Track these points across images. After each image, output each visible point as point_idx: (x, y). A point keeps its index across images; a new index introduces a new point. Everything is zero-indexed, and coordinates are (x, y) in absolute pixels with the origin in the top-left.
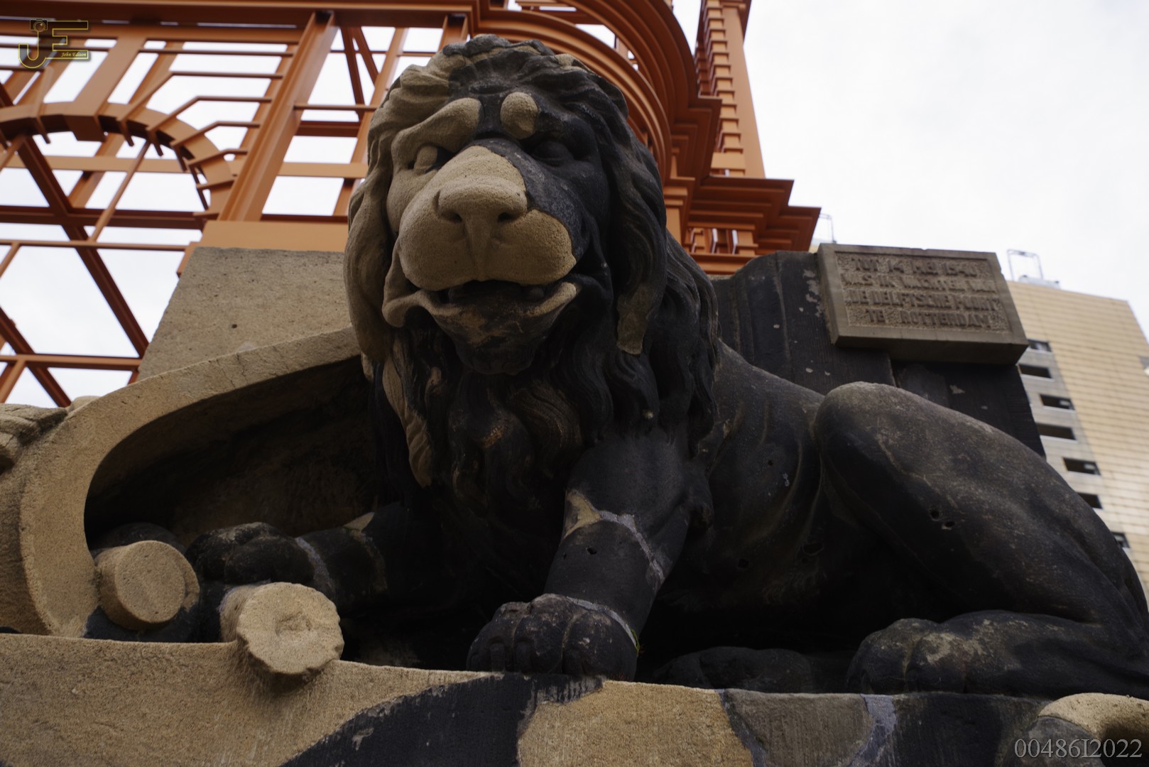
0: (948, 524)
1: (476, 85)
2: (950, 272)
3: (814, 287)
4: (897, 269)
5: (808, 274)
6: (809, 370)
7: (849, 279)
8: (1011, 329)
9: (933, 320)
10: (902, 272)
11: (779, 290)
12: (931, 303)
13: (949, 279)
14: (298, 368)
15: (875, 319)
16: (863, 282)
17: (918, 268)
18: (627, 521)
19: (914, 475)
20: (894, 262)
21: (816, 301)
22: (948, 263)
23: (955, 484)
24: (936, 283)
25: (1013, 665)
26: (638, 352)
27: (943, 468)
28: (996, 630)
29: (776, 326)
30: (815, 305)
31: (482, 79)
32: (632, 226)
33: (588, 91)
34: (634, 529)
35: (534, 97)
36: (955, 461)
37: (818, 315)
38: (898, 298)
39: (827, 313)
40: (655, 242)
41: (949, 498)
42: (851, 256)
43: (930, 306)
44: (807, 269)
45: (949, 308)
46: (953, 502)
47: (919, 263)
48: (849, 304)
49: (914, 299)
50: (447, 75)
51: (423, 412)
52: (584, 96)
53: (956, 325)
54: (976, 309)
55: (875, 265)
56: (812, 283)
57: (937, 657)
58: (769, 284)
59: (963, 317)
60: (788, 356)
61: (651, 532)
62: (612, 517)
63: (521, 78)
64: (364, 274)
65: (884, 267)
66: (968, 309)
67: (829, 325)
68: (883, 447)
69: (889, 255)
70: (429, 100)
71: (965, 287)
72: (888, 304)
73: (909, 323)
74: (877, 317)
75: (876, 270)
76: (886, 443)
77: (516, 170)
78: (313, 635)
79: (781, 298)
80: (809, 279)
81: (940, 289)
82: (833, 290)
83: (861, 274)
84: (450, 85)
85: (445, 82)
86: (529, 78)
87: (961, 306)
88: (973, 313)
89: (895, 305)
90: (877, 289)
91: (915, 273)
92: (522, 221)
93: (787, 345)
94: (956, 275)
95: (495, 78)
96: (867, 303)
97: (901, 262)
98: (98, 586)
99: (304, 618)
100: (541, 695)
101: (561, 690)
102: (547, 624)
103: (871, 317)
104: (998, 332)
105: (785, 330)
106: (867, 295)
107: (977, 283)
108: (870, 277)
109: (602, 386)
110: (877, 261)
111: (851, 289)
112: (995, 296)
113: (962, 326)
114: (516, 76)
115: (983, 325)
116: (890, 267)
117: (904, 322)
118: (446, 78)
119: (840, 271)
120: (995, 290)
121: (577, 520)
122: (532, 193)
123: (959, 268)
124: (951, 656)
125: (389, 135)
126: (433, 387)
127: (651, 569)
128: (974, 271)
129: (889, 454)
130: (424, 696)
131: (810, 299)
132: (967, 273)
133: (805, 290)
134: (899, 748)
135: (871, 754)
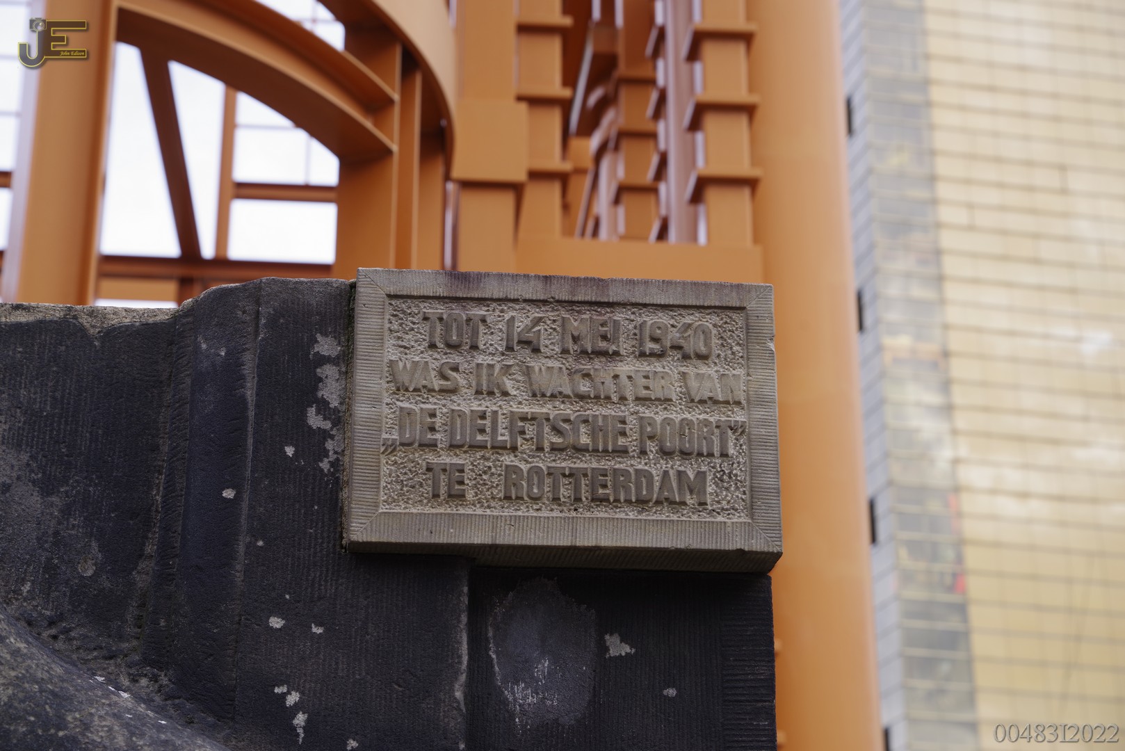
2: (650, 346)
3: (330, 392)
4: (525, 343)
5: (326, 346)
7: (405, 378)
8: (751, 510)
9: (577, 489)
10: (536, 350)
11: (250, 394)
12: (585, 440)
13: (645, 366)
15: (443, 491)
16: (437, 384)
17: (575, 339)
20: (522, 320)
21: (327, 425)
22: (650, 319)
24: (609, 382)
29: (228, 494)
38: (511, 428)
42: (426, 308)
43: (579, 450)
44: (325, 334)
45: (623, 452)
47: (579, 323)
48: (391, 448)
49: (547, 429)
53: (629, 502)
54: (685, 454)
55: (475, 333)
56: (329, 371)
58: (230, 371)
59: (649, 477)
60: (239, 577)
65: (496, 338)
66: (665, 453)
67: (344, 494)
69: (515, 301)
71: (675, 390)
72: (483, 447)
73: (519, 498)
74: (449, 486)
75: (474, 347)
79: (251, 413)
80: (322, 360)
81: (615, 399)
82: (362, 410)
83: (436, 360)
87: (652, 447)
88: (677, 464)
89: (499, 448)
90: (467, 404)
91: (565, 351)
93: (241, 549)
94: (660, 355)
96: (432, 445)
97: (539, 321)
103: (436, 486)
104: (720, 519)
105: (245, 505)
106: (438, 421)
107: (706, 379)
108: (455, 369)
110: (484, 321)
111: (405, 405)
112: (739, 417)
113: (642, 503)
115: (690, 500)
116: (509, 338)
117: (508, 498)
119: (391, 353)
120: (742, 398)
123: (673, 336)
128: (706, 341)
131: (315, 420)
132: (689, 348)
133: (308, 392)
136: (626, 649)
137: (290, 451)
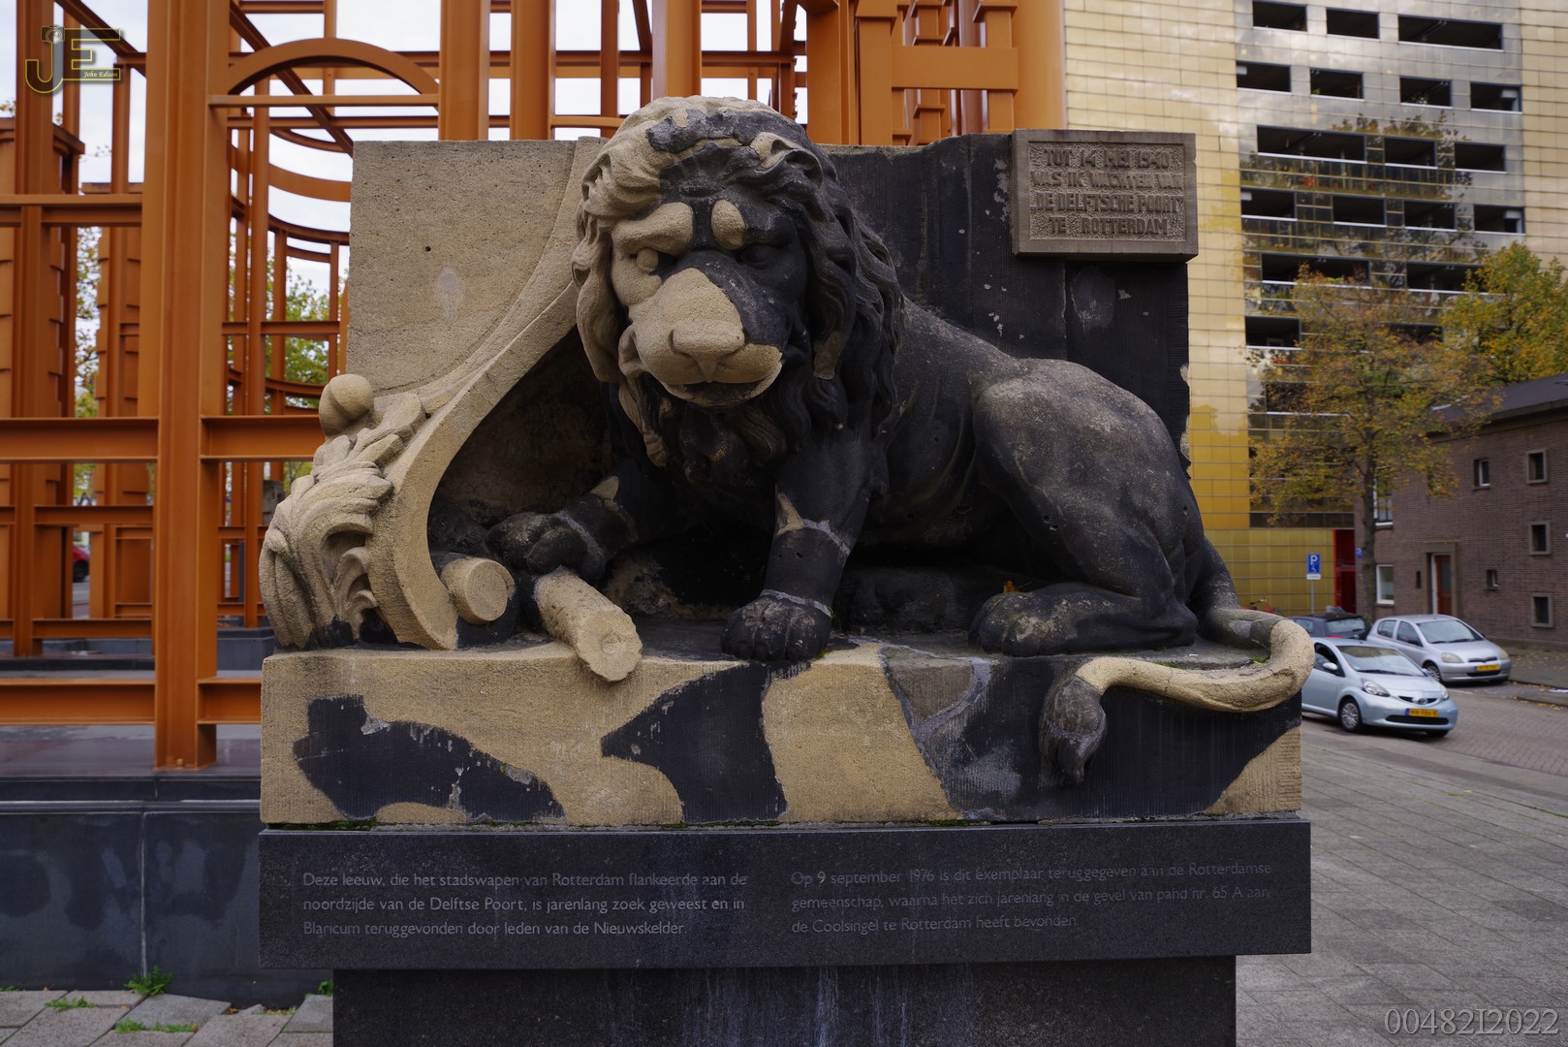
0: (1054, 527)
2: (1143, 162)
3: (1003, 185)
4: (1089, 162)
5: (1000, 165)
6: (987, 287)
7: (1038, 179)
8: (1185, 236)
9: (1113, 228)
10: (1094, 166)
11: (968, 186)
12: (1115, 206)
13: (1141, 172)
15: (1056, 229)
16: (1052, 182)
17: (1110, 160)
18: (824, 526)
19: (1037, 487)
20: (1087, 151)
21: (1003, 201)
23: (1065, 494)
24: (1125, 179)
26: (831, 377)
27: (1060, 480)
28: (1068, 609)
29: (962, 231)
30: (1002, 205)
31: (690, 178)
32: (826, 293)
33: (786, 186)
34: (828, 531)
35: (742, 209)
36: (1071, 472)
37: (1003, 218)
38: (1084, 201)
39: (1012, 216)
41: (1058, 508)
42: (1045, 147)
43: (1113, 210)
44: (999, 159)
45: (1132, 211)
46: (1060, 511)
48: (1034, 211)
49: (1099, 201)
50: (657, 172)
53: (1134, 233)
54: (1158, 212)
55: (1067, 157)
56: (1002, 176)
57: (1023, 636)
58: (959, 177)
59: (1143, 222)
60: (969, 268)
62: (813, 525)
65: (1076, 160)
66: (1149, 211)
67: (1012, 231)
68: (1017, 462)
69: (1084, 143)
71: (1153, 183)
72: (1073, 209)
73: (1088, 232)
74: (1059, 228)
75: (1067, 165)
77: (732, 307)
79: (970, 196)
80: (999, 171)
81: (1128, 187)
82: (1021, 194)
83: (1051, 171)
84: (662, 184)
85: (656, 180)
86: (733, 178)
87: (1144, 209)
88: (1154, 216)
89: (1079, 210)
90: (1065, 191)
91: (1106, 166)
93: (969, 255)
94: (1147, 167)
96: (1051, 209)
97: (1095, 149)
99: (615, 634)
100: (773, 674)
101: (785, 671)
103: (1053, 228)
104: (1172, 240)
105: (970, 236)
106: (1053, 199)
107: (1167, 177)
108: (1060, 175)
110: (1071, 151)
111: (1039, 191)
112: (1181, 194)
113: (1140, 234)
114: (721, 174)
115: (1160, 232)
116: (1082, 160)
117: (1084, 232)
118: (656, 176)
119: (1031, 167)
120: (1182, 185)
121: (786, 523)
123: (1153, 158)
128: (1167, 161)
129: (1021, 469)
130: (702, 680)
131: (997, 198)
132: (1159, 163)
133: (994, 186)
134: (989, 695)
135: (971, 699)
136: (1127, 296)
137: (988, 212)
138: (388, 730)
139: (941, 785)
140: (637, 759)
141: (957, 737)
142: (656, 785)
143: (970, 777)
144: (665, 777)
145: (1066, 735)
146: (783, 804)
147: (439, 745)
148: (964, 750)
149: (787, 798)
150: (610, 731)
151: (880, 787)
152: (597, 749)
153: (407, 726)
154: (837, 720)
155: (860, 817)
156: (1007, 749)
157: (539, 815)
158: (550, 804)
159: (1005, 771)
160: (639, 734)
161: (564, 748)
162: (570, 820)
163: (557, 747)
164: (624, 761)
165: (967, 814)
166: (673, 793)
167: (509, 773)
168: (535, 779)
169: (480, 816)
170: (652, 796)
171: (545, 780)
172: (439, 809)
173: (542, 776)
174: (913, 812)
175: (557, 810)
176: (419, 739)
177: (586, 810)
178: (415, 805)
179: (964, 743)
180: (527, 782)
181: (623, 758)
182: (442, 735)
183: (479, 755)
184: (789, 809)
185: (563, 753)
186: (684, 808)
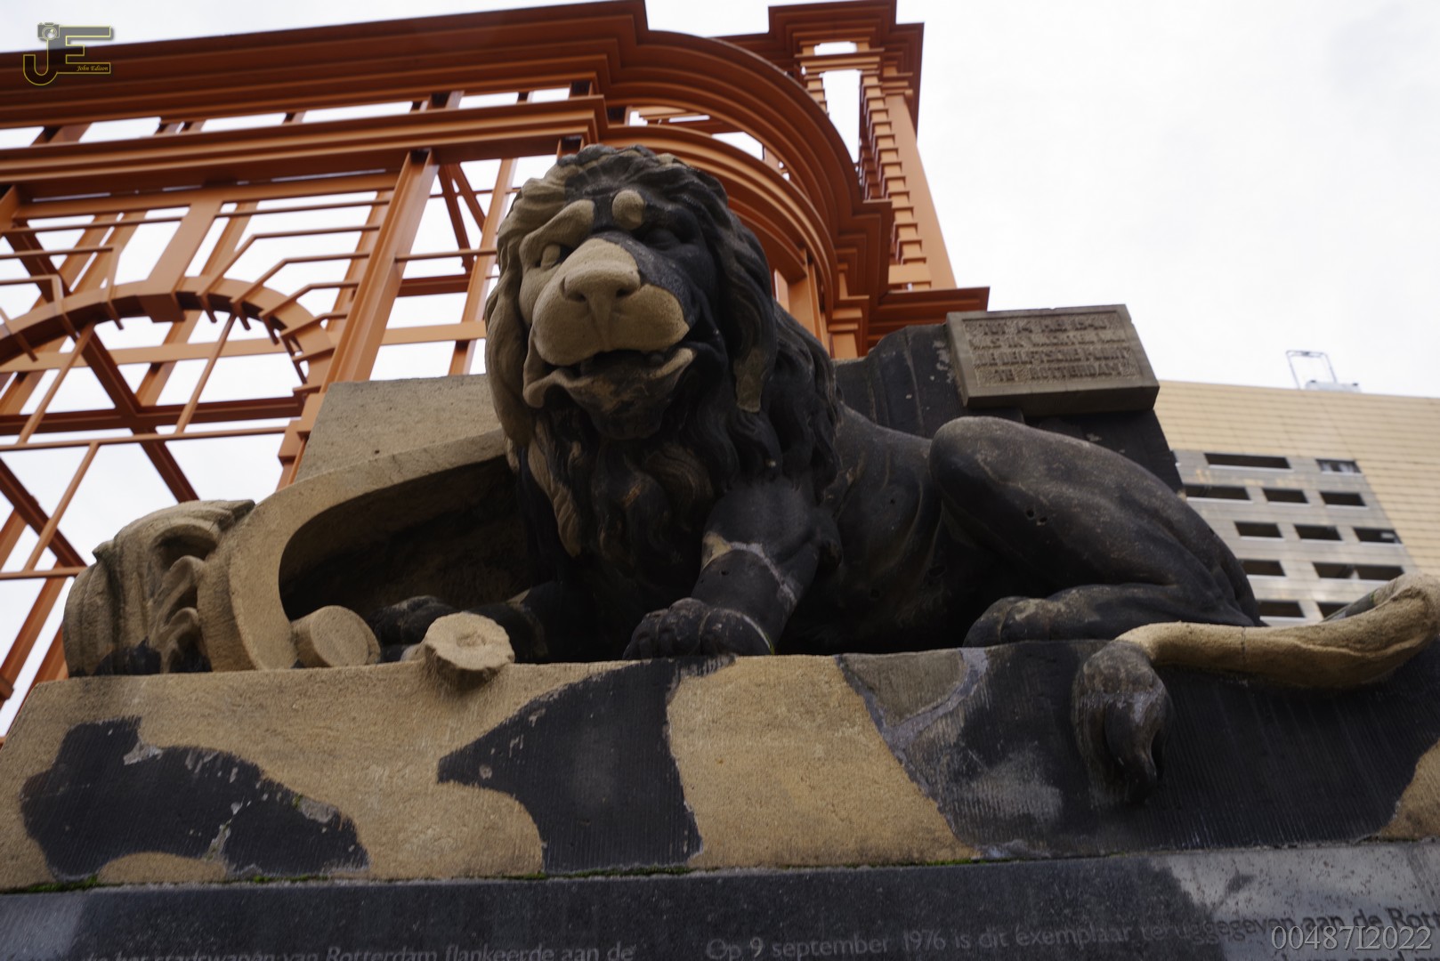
0: (1042, 520)
1: (589, 189)
2: (1079, 326)
3: (944, 356)
4: (1025, 330)
5: (938, 344)
7: (977, 344)
8: (1141, 373)
9: (1063, 373)
10: (1031, 332)
11: (910, 363)
12: (1060, 357)
13: (1078, 334)
14: (448, 466)
15: (1004, 378)
16: (992, 345)
17: (1047, 327)
18: (756, 548)
19: (1011, 484)
20: (1022, 323)
22: (1077, 319)
23: (1047, 486)
24: (1065, 338)
25: (1095, 618)
26: (757, 409)
27: (1036, 475)
28: (1081, 595)
29: (909, 397)
30: (946, 372)
31: (594, 183)
32: (739, 297)
33: (687, 184)
34: (762, 555)
35: (641, 193)
36: (1050, 469)
37: (949, 381)
38: (1027, 355)
39: (958, 378)
40: (761, 309)
41: (1041, 498)
42: (978, 323)
43: (1059, 361)
44: (937, 340)
45: (1079, 360)
46: (1045, 501)
47: (1048, 322)
48: (978, 367)
49: (1043, 356)
50: (563, 183)
51: (568, 482)
52: (684, 188)
53: (1086, 375)
54: (1106, 358)
55: (1003, 328)
56: (942, 352)
57: (1024, 615)
58: (900, 359)
59: (1093, 367)
61: (781, 559)
62: (742, 546)
63: (627, 179)
64: (504, 364)
65: (1012, 329)
66: (1097, 359)
67: (960, 389)
68: (982, 464)
69: (1017, 317)
70: (548, 206)
71: (1095, 339)
72: (1017, 363)
73: (1038, 378)
74: (1007, 376)
75: (1004, 333)
76: (985, 460)
77: (628, 254)
78: (488, 647)
79: (912, 369)
80: (939, 349)
81: (1070, 343)
82: (962, 356)
83: (989, 338)
84: (567, 192)
85: (562, 189)
86: (635, 178)
87: (1091, 357)
88: (1103, 363)
89: (1024, 363)
90: (1005, 350)
91: (1043, 331)
92: (637, 294)
93: (919, 412)
94: (1085, 329)
95: (605, 181)
96: (996, 364)
97: (1029, 322)
98: (296, 644)
99: (479, 636)
100: (683, 672)
101: (700, 666)
102: (685, 616)
103: (1001, 377)
104: (1128, 378)
105: (917, 399)
106: (996, 357)
107: (1107, 335)
108: (998, 340)
109: (726, 441)
110: (1005, 324)
111: (980, 353)
112: (1125, 345)
113: (1093, 375)
114: (623, 177)
115: (1114, 373)
116: (1018, 328)
117: (1033, 378)
118: (562, 186)
119: (968, 337)
120: (1124, 338)
121: (711, 555)
122: (644, 270)
123: (1088, 322)
124: (1036, 613)
125: (516, 240)
126: (574, 459)
127: (782, 591)
128: (1103, 322)
129: (987, 469)
130: (586, 682)
131: (939, 367)
132: (1096, 324)
133: (935, 358)
134: (990, 684)
135: (965, 691)
136: (1097, 438)
137: (932, 378)
138: (159, 758)
139: (939, 809)
140: (485, 784)
141: (953, 740)
142: (508, 819)
143: (981, 795)
144: (523, 808)
145: (1109, 699)
146: (695, 841)
147: (220, 774)
148: (965, 757)
149: (701, 832)
150: (454, 749)
151: (843, 814)
152: (432, 774)
153: (185, 751)
154: (773, 724)
155: (817, 858)
156: (1031, 755)
157: (332, 865)
158: (351, 849)
159: (1035, 785)
160: (493, 751)
161: (387, 773)
162: (373, 870)
163: (377, 772)
164: (467, 788)
165: (986, 851)
166: (532, 830)
167: (303, 808)
168: (337, 816)
169: (247, 869)
170: (502, 836)
171: (351, 816)
172: (191, 861)
173: (348, 810)
174: (901, 850)
175: (359, 857)
176: (194, 767)
177: (400, 857)
178: (159, 856)
179: (963, 749)
180: (325, 820)
181: (466, 783)
182: (227, 761)
183: (270, 786)
184: (704, 848)
185: (384, 779)
186: (545, 851)
